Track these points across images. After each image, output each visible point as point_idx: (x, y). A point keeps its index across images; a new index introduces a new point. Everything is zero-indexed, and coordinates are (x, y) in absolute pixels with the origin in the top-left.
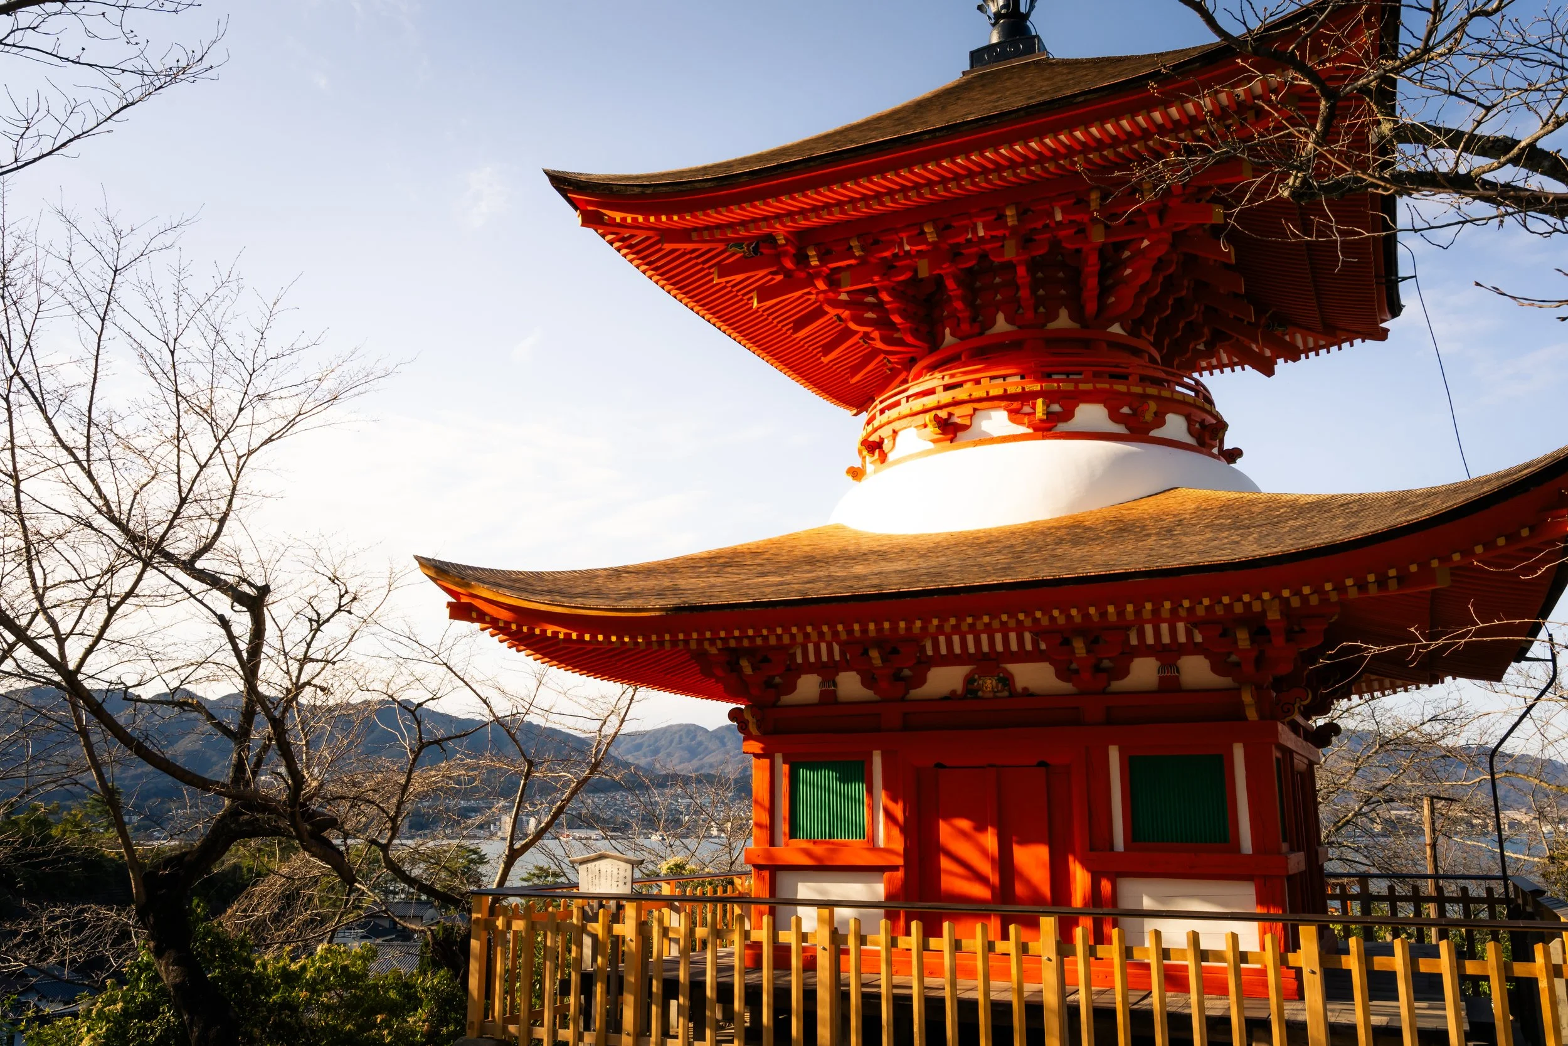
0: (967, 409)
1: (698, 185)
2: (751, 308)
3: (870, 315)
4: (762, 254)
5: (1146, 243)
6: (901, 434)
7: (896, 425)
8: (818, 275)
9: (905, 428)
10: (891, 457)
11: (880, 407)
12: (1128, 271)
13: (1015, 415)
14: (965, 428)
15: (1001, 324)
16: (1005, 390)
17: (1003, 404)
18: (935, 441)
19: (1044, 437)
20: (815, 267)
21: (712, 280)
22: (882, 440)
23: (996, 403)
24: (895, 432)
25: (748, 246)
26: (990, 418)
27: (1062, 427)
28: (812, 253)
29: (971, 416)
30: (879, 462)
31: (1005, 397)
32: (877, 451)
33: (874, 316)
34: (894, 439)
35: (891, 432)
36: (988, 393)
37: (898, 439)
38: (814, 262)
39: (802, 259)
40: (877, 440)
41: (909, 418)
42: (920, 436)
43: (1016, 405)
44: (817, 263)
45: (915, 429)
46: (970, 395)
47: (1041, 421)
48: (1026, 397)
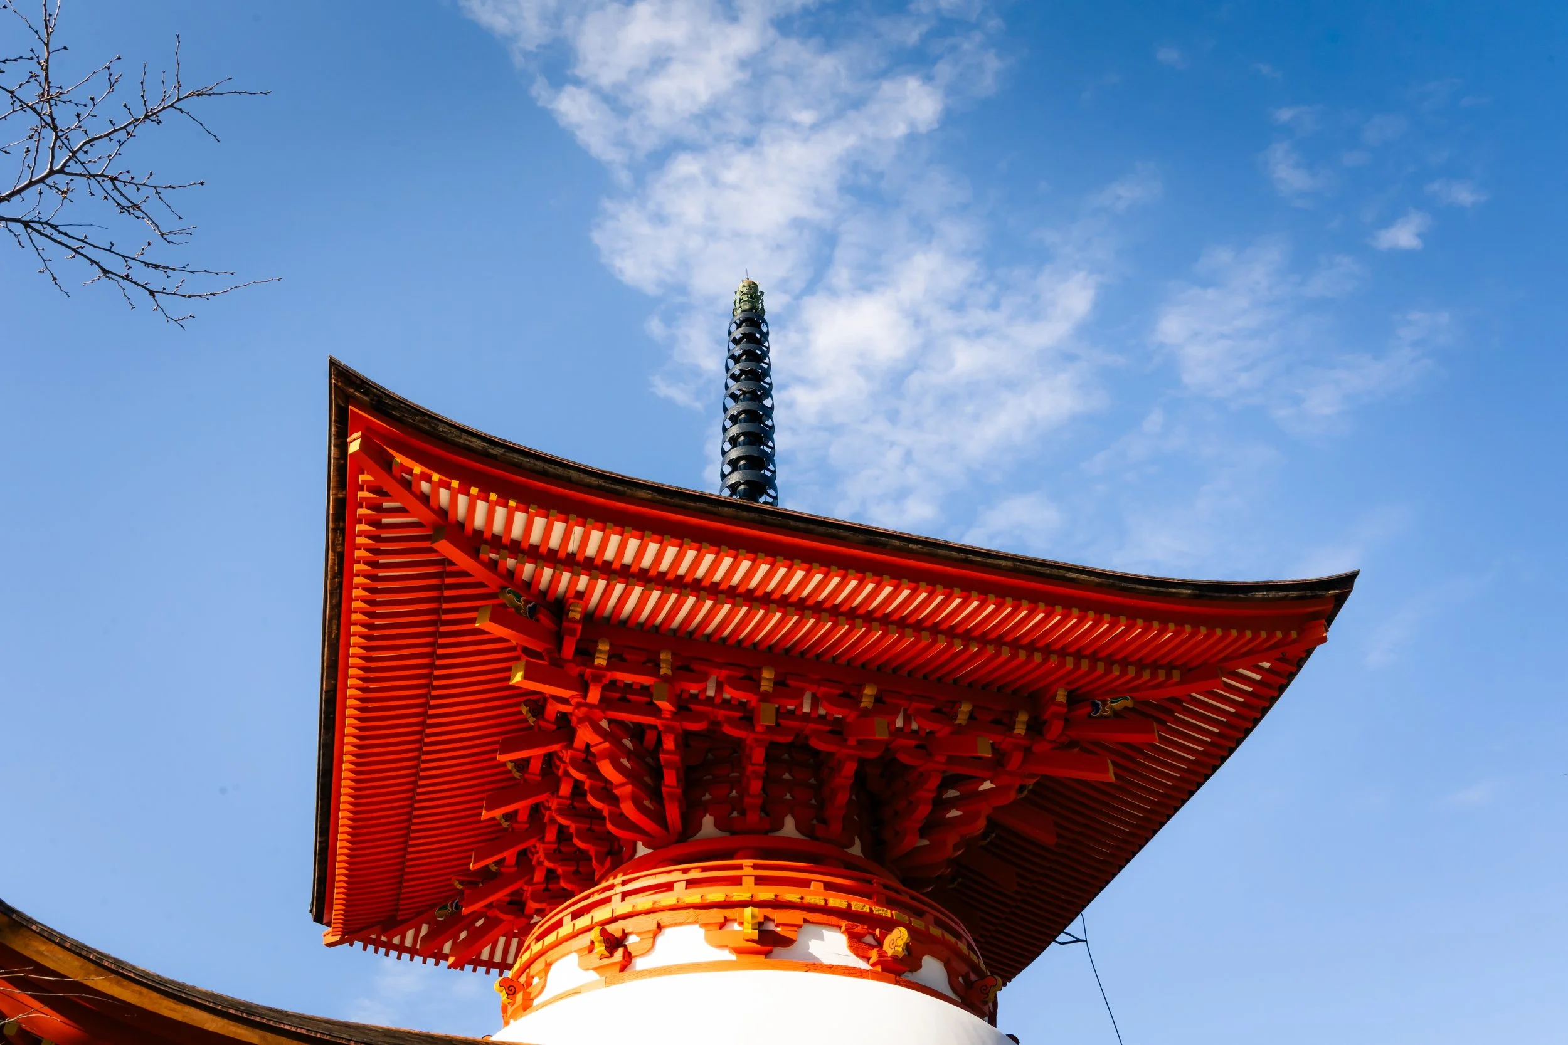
0: (796, 916)
2: (508, 679)
3: (624, 761)
4: (537, 620)
5: (987, 785)
6: (668, 932)
7: (664, 917)
8: (597, 679)
9: (681, 924)
10: (640, 964)
11: (620, 889)
12: (954, 813)
13: (857, 943)
14: (787, 942)
15: (790, 828)
16: (850, 905)
17: (844, 924)
18: (738, 951)
19: (897, 983)
20: (599, 667)
21: (474, 621)
22: (625, 935)
23: (834, 920)
24: (660, 927)
25: (527, 602)
26: (821, 938)
27: (908, 976)
28: (604, 647)
29: (799, 926)
30: (618, 968)
31: (845, 914)
32: (621, 950)
33: (628, 765)
34: (654, 938)
35: (654, 927)
36: (826, 901)
37: (660, 939)
38: (601, 661)
39: (586, 653)
40: (618, 934)
41: (691, 911)
42: (709, 940)
43: (860, 929)
44: (604, 663)
45: (702, 931)
46: (802, 898)
47: (895, 958)
48: (870, 920)
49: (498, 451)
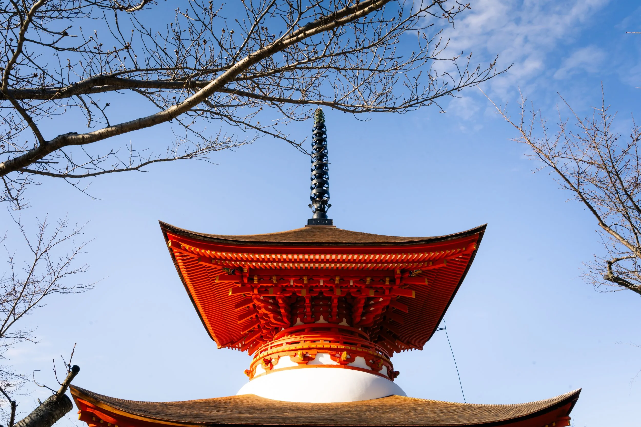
0: (314, 351)
1: (229, 242)
2: (228, 295)
3: (270, 307)
4: (235, 274)
5: (381, 299)
6: (281, 358)
7: (280, 354)
8: (256, 287)
9: (284, 356)
10: (275, 367)
11: (270, 346)
12: (372, 309)
13: (333, 357)
14: (313, 359)
15: (322, 320)
16: (331, 346)
17: (329, 352)
18: (299, 363)
19: (345, 368)
20: (256, 284)
21: (215, 280)
22: (271, 359)
23: (326, 351)
24: (279, 357)
25: (231, 270)
26: (323, 356)
27: (350, 364)
28: (256, 278)
29: (316, 354)
30: (269, 369)
31: (330, 349)
32: (269, 364)
33: (271, 308)
34: (278, 360)
35: (277, 357)
36: (323, 346)
37: (280, 360)
38: (256, 282)
39: (251, 280)
40: (269, 359)
41: (287, 352)
42: (292, 360)
43: (334, 353)
44: (257, 282)
45: (290, 357)
46: (316, 346)
47: (344, 360)
48: (337, 350)
49: (207, 239)
